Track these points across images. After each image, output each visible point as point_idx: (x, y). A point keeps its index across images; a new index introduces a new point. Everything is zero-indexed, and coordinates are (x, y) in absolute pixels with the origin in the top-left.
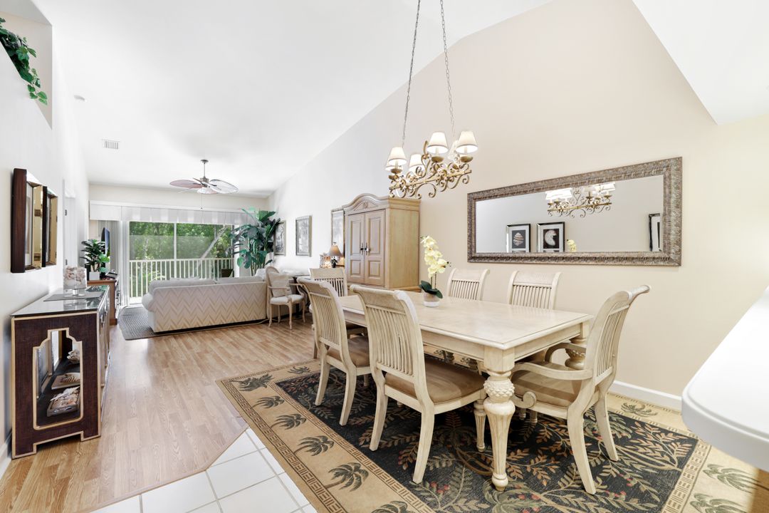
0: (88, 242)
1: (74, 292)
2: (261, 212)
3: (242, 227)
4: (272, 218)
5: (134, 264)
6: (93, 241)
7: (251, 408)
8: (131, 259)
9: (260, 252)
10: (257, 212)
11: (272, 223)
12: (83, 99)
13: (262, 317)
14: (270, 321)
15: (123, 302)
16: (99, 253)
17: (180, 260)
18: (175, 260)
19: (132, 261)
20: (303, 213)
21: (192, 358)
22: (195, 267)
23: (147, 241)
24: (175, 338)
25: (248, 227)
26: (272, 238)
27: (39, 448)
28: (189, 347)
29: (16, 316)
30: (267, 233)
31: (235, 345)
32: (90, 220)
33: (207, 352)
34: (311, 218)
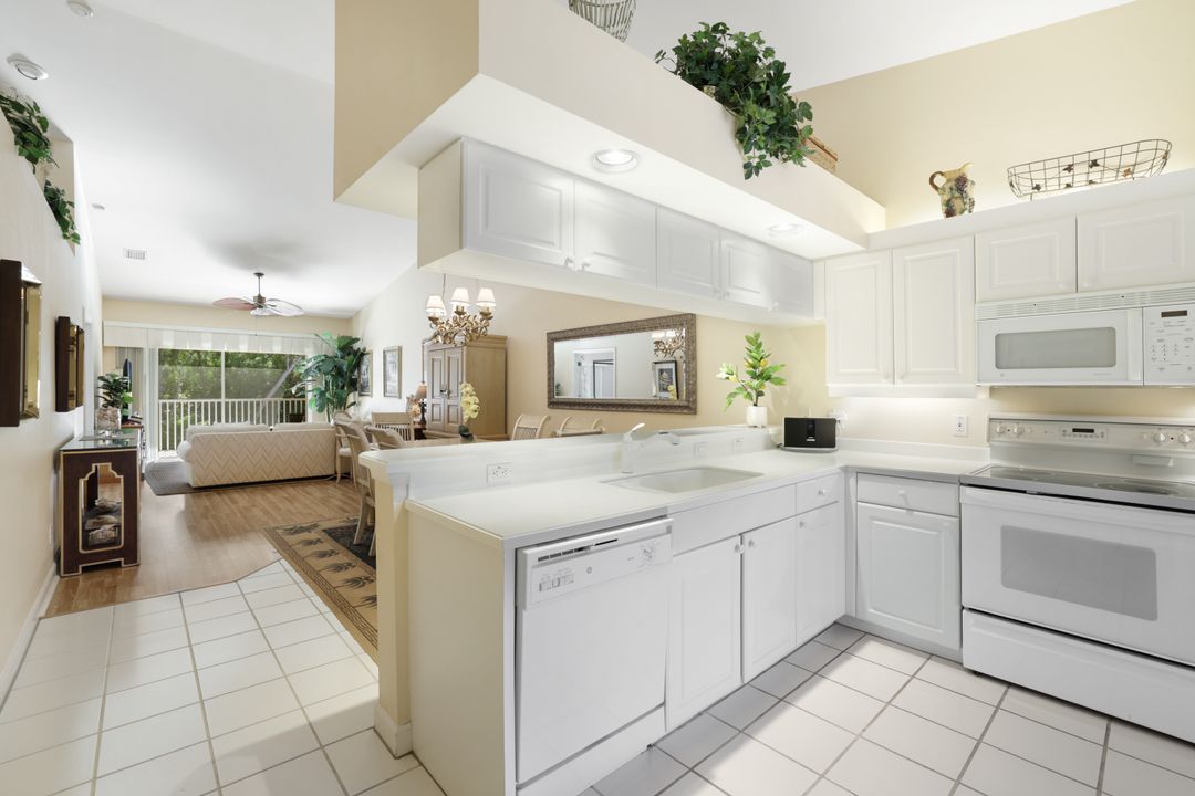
0: (107, 377)
1: (107, 433)
2: (341, 339)
3: (315, 358)
4: (356, 346)
5: (164, 405)
6: (113, 376)
7: (303, 559)
8: (160, 398)
9: (339, 391)
10: (336, 338)
11: (355, 353)
12: (102, 208)
13: (330, 472)
14: (339, 476)
15: (149, 455)
16: (121, 392)
17: (230, 401)
18: (223, 400)
19: (161, 401)
20: (393, 343)
21: (236, 511)
22: (258, 410)
23: (181, 372)
24: (219, 494)
25: (323, 358)
26: (356, 373)
27: (84, 570)
28: (234, 502)
29: (65, 451)
30: (349, 365)
31: (289, 501)
32: (103, 347)
33: (254, 506)
34: (400, 349)
